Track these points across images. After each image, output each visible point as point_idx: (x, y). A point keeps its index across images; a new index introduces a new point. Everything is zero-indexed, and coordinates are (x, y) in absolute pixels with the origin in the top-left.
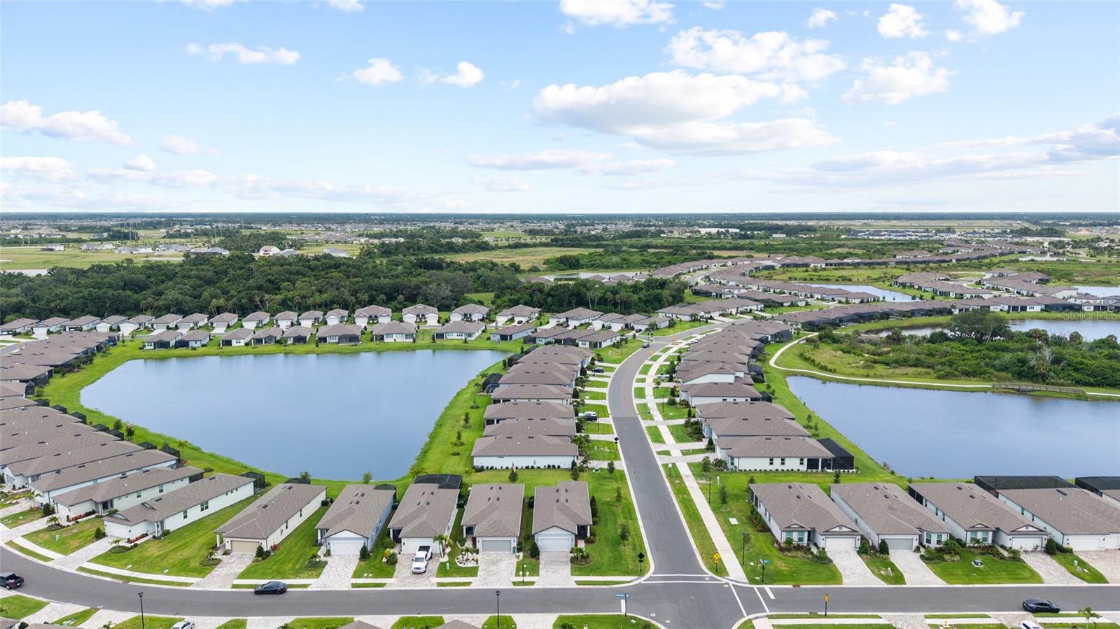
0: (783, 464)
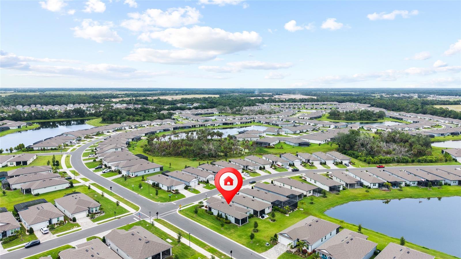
0: (145, 172)
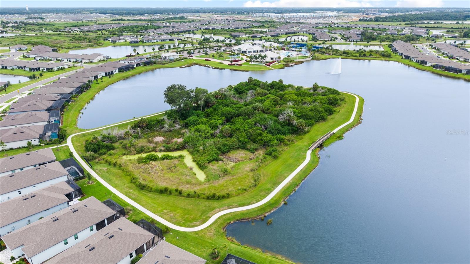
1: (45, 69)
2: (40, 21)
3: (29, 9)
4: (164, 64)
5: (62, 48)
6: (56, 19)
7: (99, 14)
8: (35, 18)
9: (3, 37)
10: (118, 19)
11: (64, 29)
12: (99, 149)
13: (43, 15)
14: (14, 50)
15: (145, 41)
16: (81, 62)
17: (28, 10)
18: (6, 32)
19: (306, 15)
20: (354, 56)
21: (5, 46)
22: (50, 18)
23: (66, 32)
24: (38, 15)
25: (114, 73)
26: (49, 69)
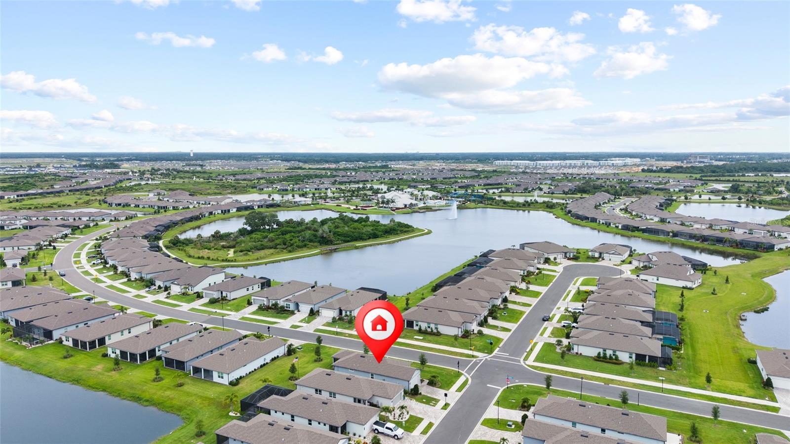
1: (172, 207)
2: (199, 169)
3: (194, 154)
4: (289, 207)
5: (201, 194)
6: (218, 167)
7: (280, 161)
8: (193, 165)
9: (147, 184)
10: (295, 167)
11: (217, 177)
12: (177, 243)
13: (206, 163)
14: (153, 194)
15: (295, 190)
16: (209, 204)
17: (192, 155)
18: (152, 180)
19: (575, 164)
20: (510, 206)
21: (146, 191)
22: (212, 166)
23: (218, 180)
24: (201, 162)
25: (231, 212)
26: (175, 207)
